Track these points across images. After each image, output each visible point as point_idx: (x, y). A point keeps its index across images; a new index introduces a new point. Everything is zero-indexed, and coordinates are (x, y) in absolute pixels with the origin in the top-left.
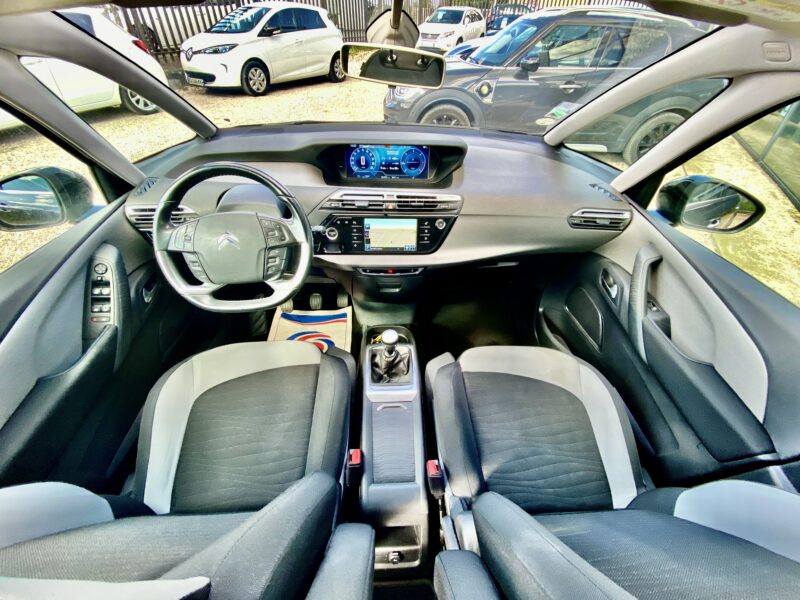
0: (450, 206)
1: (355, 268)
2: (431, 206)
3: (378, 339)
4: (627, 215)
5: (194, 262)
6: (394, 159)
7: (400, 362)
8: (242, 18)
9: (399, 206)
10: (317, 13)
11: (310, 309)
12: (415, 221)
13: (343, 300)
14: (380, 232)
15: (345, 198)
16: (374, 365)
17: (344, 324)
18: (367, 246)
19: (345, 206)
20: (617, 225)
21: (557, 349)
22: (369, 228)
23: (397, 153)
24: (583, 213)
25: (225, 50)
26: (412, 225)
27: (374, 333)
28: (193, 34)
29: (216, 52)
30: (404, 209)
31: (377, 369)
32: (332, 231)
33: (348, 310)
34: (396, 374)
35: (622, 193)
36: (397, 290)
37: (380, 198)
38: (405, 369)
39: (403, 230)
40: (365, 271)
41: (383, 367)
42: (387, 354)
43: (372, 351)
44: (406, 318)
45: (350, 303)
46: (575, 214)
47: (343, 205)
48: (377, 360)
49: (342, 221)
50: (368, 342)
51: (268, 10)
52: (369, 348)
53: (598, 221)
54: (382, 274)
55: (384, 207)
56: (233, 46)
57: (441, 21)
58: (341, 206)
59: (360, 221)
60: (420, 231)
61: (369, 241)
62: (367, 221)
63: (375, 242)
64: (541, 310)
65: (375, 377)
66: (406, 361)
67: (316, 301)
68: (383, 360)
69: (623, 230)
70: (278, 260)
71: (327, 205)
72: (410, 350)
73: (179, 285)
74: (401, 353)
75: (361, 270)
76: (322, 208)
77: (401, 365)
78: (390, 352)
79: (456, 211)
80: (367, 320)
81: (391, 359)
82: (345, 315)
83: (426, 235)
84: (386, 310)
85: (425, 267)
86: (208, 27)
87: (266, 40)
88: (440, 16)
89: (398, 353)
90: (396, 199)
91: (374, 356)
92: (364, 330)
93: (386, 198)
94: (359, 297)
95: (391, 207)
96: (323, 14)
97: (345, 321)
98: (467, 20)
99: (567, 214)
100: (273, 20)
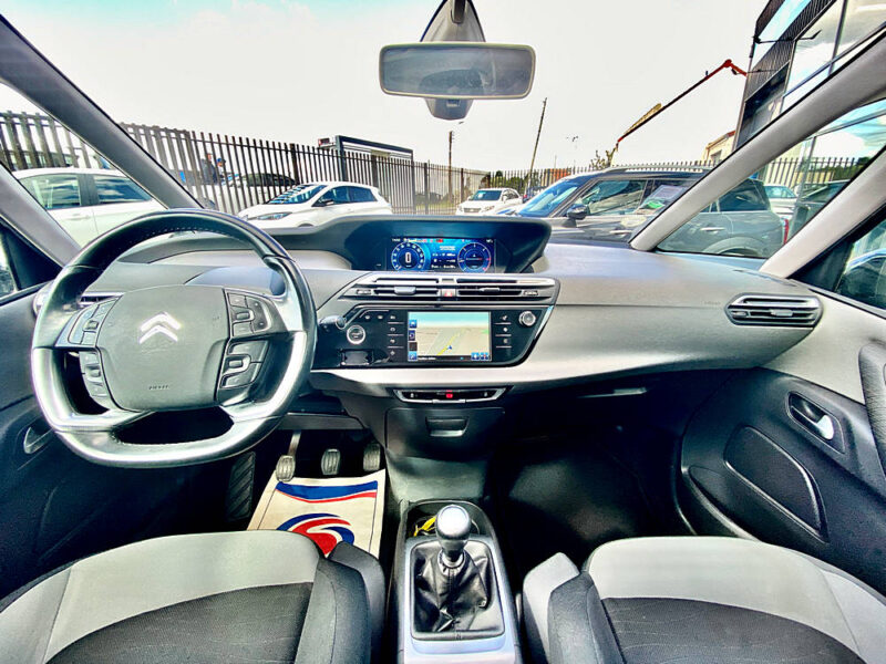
0: (540, 293)
1: (391, 389)
2: (510, 292)
3: (427, 525)
4: (812, 303)
5: (93, 368)
6: (449, 255)
7: (472, 577)
8: (299, 193)
9: (461, 293)
10: (369, 190)
11: (320, 475)
12: (487, 315)
13: (372, 460)
14: (431, 332)
15: (379, 283)
16: (421, 584)
17: (372, 500)
18: (411, 354)
19: (380, 293)
20: (803, 320)
21: (733, 535)
22: (415, 326)
23: (453, 248)
24: (745, 301)
25: (280, 217)
26: (482, 321)
27: (419, 513)
28: (252, 205)
29: (270, 218)
30: (469, 297)
31: (426, 594)
32: (356, 331)
33: (380, 477)
34: (464, 608)
35: (789, 278)
36: (459, 433)
37: (434, 283)
38: (482, 594)
39: (469, 329)
40: (407, 395)
41: (439, 591)
42: (446, 561)
43: (416, 552)
44: (473, 487)
45: (383, 465)
46: (735, 303)
47: (377, 292)
48: (427, 571)
49: (374, 314)
50: (409, 534)
51: (323, 187)
52: (410, 546)
53: (773, 312)
54: (435, 401)
55: (439, 294)
56: (286, 214)
57: (482, 199)
58: (373, 294)
59: (402, 316)
60: (495, 329)
61: (414, 347)
62: (412, 316)
63: (425, 348)
64: (684, 470)
65: (423, 615)
66: (482, 574)
67: (330, 461)
68: (438, 573)
69: (814, 326)
70: (246, 362)
71: (353, 292)
72: (489, 551)
73: (57, 414)
74: (473, 556)
75: (399, 394)
76: (342, 297)
77: (476, 585)
78: (454, 556)
79: (550, 299)
80: (409, 492)
81: (456, 572)
82: (374, 485)
83: (506, 336)
84: (439, 473)
85: (508, 387)
86: (267, 199)
87: (320, 210)
88: (481, 195)
89: (468, 558)
90: (455, 283)
91: (419, 564)
92: (403, 509)
93: (441, 283)
94: (395, 449)
95: (449, 295)
96: (375, 191)
97: (374, 495)
98: (505, 198)
99: (724, 303)
100: (328, 195)
